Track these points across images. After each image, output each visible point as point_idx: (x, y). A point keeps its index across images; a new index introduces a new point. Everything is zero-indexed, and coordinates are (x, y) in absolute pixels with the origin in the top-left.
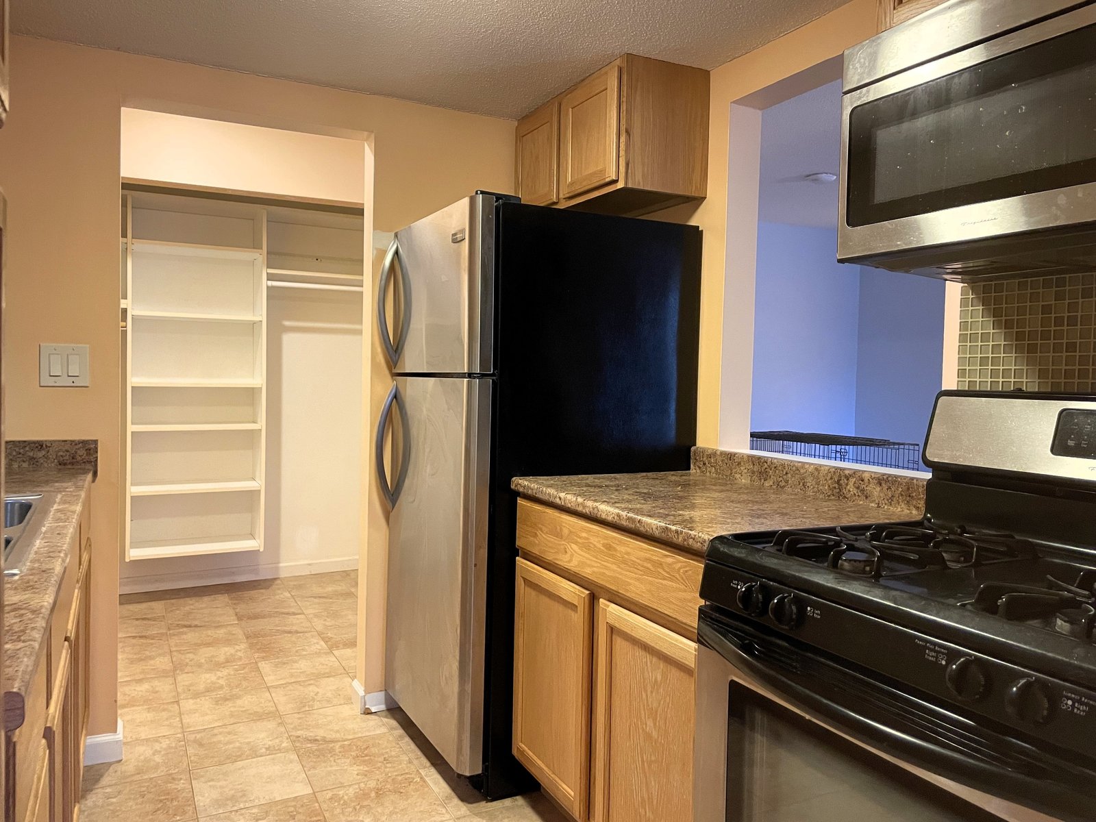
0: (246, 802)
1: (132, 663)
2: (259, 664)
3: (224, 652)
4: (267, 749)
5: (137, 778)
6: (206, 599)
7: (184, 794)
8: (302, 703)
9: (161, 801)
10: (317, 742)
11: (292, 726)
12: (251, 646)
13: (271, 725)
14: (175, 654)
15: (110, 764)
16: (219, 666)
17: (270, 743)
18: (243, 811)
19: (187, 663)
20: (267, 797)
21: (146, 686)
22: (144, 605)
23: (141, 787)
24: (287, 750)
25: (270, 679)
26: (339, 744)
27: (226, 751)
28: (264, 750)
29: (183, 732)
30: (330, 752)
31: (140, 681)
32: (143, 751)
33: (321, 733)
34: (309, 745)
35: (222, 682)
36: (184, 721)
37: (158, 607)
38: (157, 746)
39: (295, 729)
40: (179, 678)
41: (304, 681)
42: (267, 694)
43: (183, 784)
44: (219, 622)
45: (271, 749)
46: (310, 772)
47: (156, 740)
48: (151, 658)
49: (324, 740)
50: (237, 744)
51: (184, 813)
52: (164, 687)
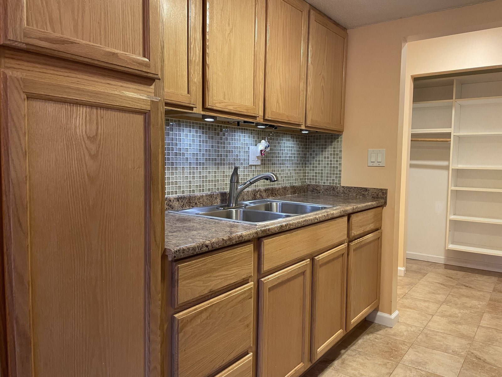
0: (423, 367)
1: (429, 293)
2: (485, 314)
3: (475, 302)
4: (453, 351)
5: (392, 337)
6: (486, 277)
7: (402, 352)
8: (489, 339)
9: (392, 349)
10: (479, 360)
11: (474, 347)
12: (489, 304)
13: (464, 342)
14: (450, 296)
15: (387, 327)
16: (465, 308)
17: (457, 349)
18: (418, 370)
19: (452, 302)
20: (433, 371)
21: (426, 304)
22: (455, 272)
23: (390, 340)
24: (461, 356)
25: (484, 323)
26: (490, 366)
27: (435, 343)
28: (451, 351)
29: (424, 328)
30: (482, 368)
31: (425, 301)
32: (402, 328)
33: (486, 357)
34: (474, 359)
35: (460, 315)
36: (429, 324)
37: (461, 274)
38: (409, 328)
39: (475, 349)
40: (443, 306)
41: (500, 330)
42: (476, 329)
43: (406, 347)
44: (483, 289)
45: (455, 352)
46: (463, 371)
47: (411, 326)
48: (439, 294)
49: (484, 361)
50: (442, 343)
51: (396, 358)
52: (433, 307)
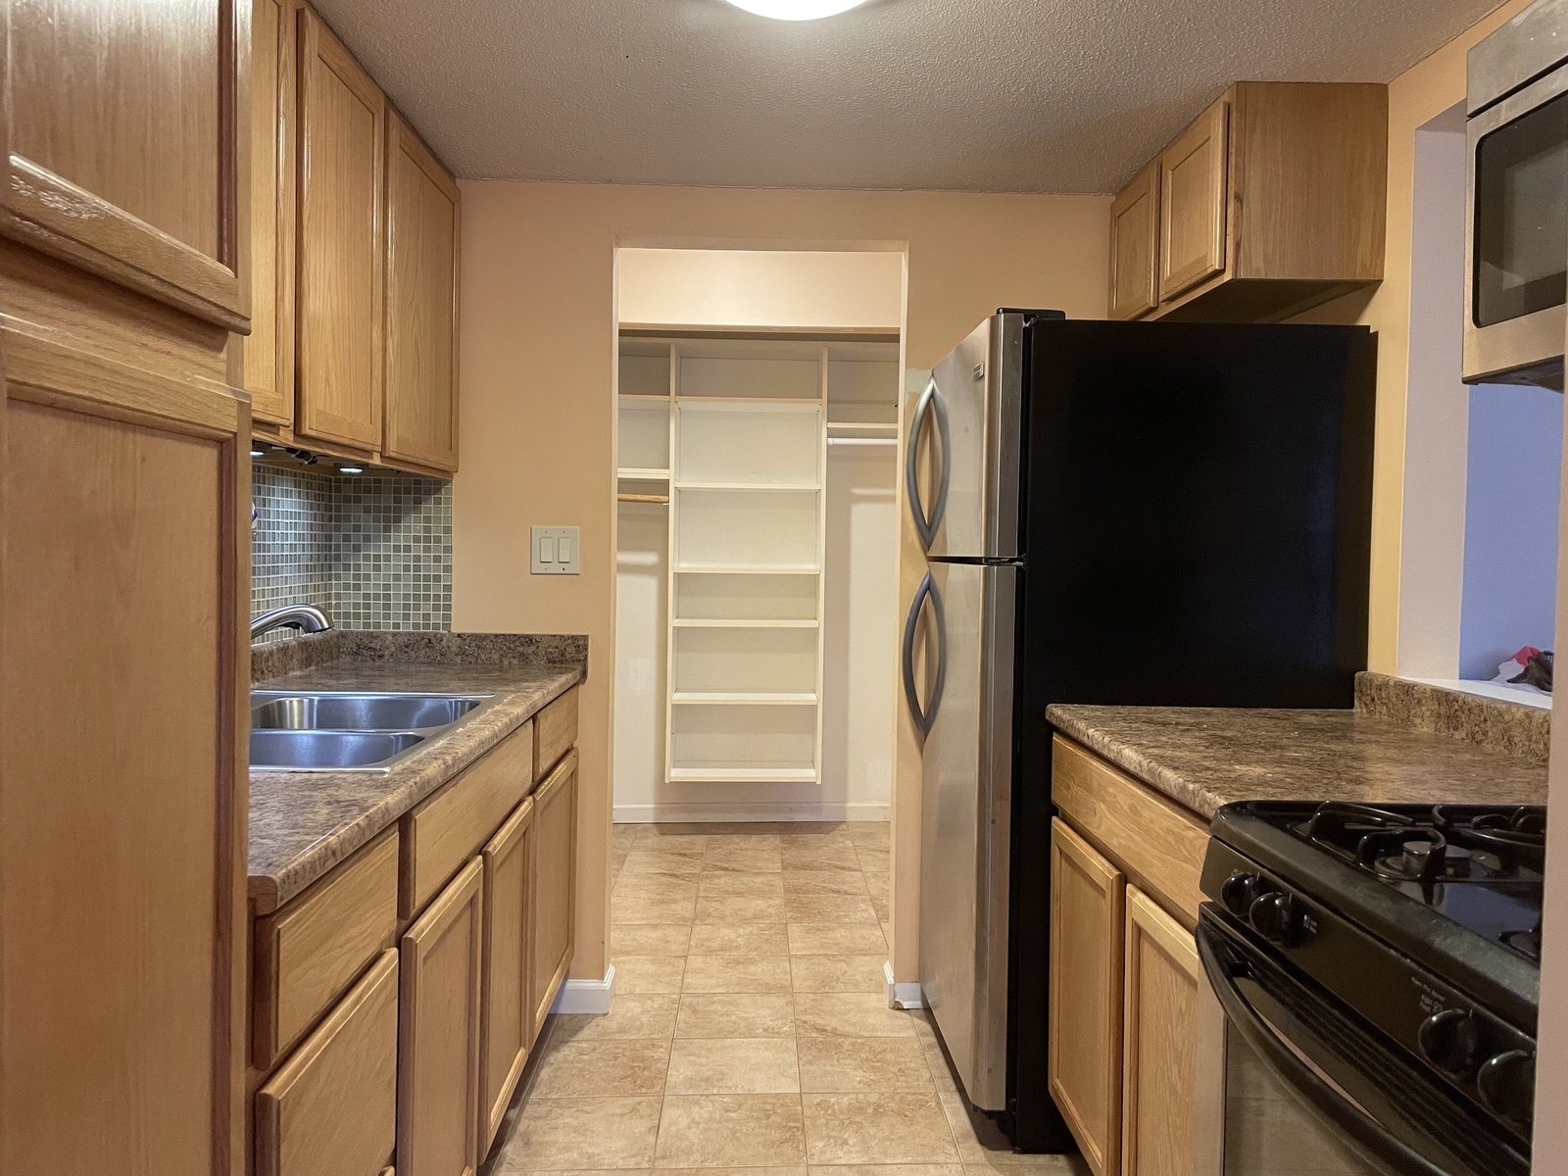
0: (721, 1087)
1: (653, 904)
2: (789, 927)
3: (759, 904)
4: (765, 1030)
5: (618, 1036)
6: (754, 838)
7: (659, 1065)
8: (823, 981)
9: (632, 1068)
10: (824, 1033)
11: (801, 1008)
12: (788, 902)
13: (778, 1002)
14: (701, 899)
15: (595, 1016)
16: (744, 921)
18: (714, 1097)
19: (710, 914)
20: (746, 1087)
21: (659, 934)
22: (686, 838)
23: (617, 1048)
24: (786, 1036)
25: (796, 946)
26: (850, 1040)
27: (720, 1022)
28: (761, 1030)
29: (681, 993)
30: (836, 1048)
31: (655, 927)
32: (633, 1007)
33: (832, 1023)
34: (814, 1035)
35: (740, 941)
36: (686, 980)
37: (700, 841)
38: (648, 1004)
39: (805, 1012)
40: (697, 929)
41: (833, 956)
42: (787, 965)
43: (662, 1053)
44: (760, 868)
45: (770, 1030)
46: (804, 1068)
47: (650, 997)
48: (674, 901)
49: (835, 1032)
50: (734, 1018)
51: (653, 1086)
52: (677, 936)
